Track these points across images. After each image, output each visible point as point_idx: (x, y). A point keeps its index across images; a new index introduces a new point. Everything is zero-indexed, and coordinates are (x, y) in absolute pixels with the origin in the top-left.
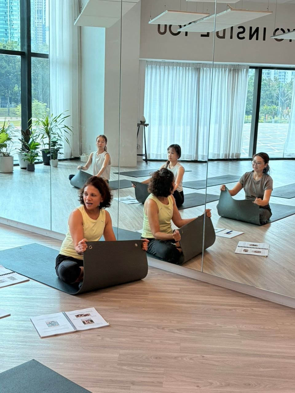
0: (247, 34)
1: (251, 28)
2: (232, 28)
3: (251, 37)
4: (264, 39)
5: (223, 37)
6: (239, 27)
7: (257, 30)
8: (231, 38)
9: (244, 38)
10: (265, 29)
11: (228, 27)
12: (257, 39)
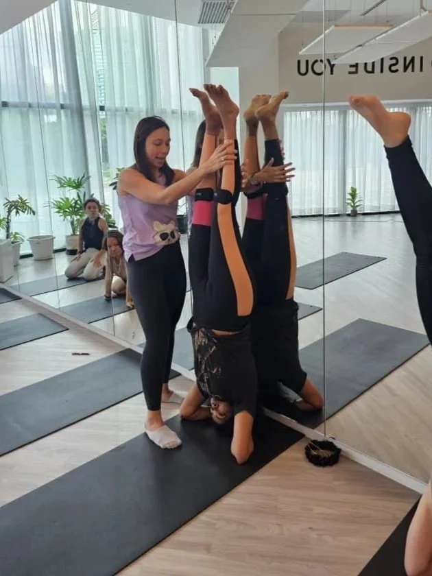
0: (400, 66)
1: (405, 59)
2: (382, 59)
3: (406, 68)
4: (421, 70)
5: (373, 72)
6: (392, 59)
7: (413, 60)
8: (382, 71)
9: (397, 71)
10: (422, 58)
11: (377, 59)
12: (413, 71)
